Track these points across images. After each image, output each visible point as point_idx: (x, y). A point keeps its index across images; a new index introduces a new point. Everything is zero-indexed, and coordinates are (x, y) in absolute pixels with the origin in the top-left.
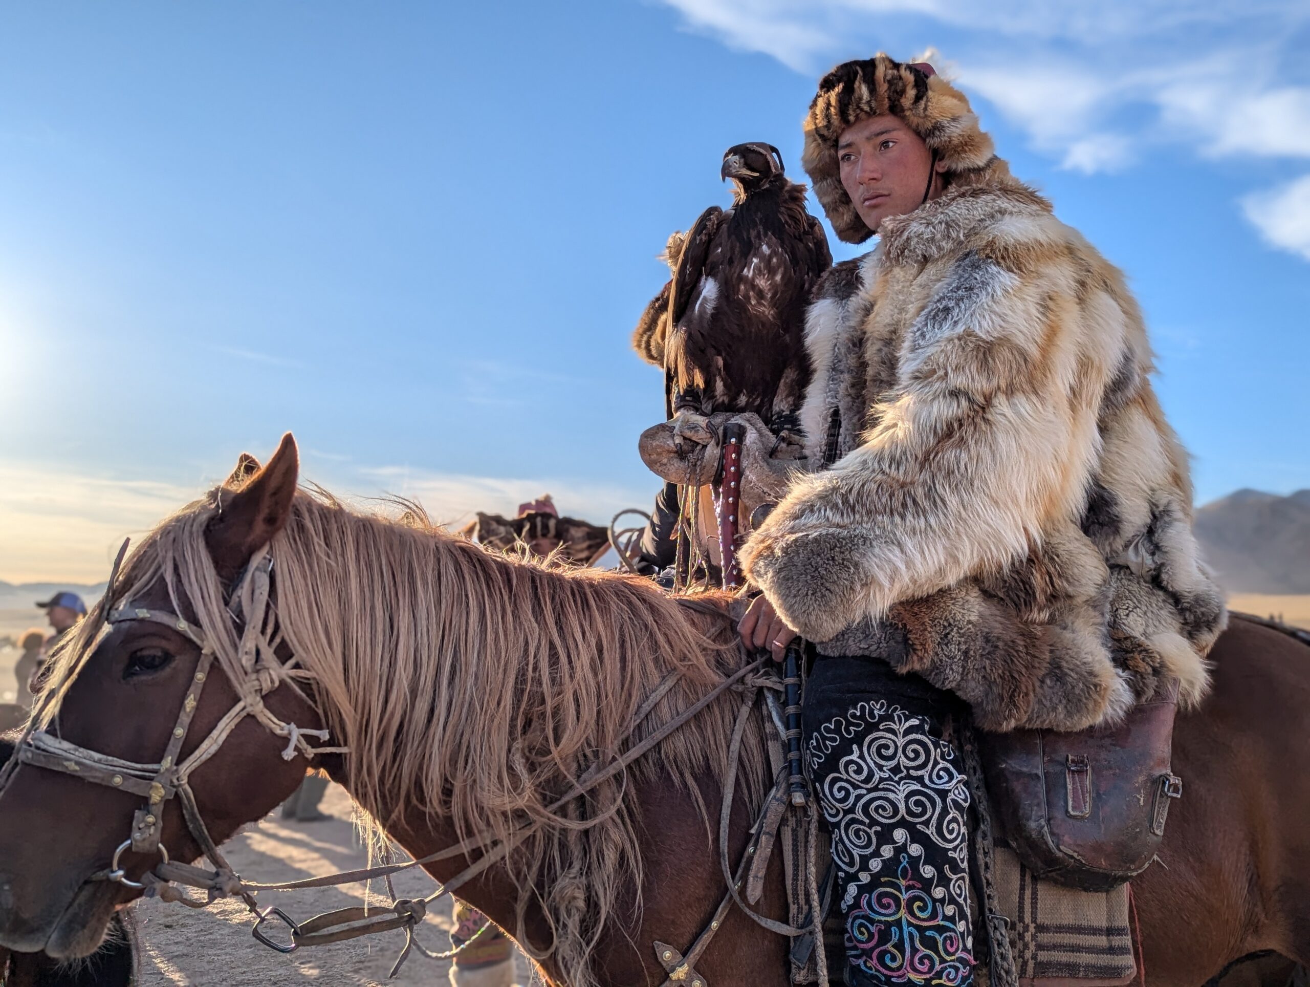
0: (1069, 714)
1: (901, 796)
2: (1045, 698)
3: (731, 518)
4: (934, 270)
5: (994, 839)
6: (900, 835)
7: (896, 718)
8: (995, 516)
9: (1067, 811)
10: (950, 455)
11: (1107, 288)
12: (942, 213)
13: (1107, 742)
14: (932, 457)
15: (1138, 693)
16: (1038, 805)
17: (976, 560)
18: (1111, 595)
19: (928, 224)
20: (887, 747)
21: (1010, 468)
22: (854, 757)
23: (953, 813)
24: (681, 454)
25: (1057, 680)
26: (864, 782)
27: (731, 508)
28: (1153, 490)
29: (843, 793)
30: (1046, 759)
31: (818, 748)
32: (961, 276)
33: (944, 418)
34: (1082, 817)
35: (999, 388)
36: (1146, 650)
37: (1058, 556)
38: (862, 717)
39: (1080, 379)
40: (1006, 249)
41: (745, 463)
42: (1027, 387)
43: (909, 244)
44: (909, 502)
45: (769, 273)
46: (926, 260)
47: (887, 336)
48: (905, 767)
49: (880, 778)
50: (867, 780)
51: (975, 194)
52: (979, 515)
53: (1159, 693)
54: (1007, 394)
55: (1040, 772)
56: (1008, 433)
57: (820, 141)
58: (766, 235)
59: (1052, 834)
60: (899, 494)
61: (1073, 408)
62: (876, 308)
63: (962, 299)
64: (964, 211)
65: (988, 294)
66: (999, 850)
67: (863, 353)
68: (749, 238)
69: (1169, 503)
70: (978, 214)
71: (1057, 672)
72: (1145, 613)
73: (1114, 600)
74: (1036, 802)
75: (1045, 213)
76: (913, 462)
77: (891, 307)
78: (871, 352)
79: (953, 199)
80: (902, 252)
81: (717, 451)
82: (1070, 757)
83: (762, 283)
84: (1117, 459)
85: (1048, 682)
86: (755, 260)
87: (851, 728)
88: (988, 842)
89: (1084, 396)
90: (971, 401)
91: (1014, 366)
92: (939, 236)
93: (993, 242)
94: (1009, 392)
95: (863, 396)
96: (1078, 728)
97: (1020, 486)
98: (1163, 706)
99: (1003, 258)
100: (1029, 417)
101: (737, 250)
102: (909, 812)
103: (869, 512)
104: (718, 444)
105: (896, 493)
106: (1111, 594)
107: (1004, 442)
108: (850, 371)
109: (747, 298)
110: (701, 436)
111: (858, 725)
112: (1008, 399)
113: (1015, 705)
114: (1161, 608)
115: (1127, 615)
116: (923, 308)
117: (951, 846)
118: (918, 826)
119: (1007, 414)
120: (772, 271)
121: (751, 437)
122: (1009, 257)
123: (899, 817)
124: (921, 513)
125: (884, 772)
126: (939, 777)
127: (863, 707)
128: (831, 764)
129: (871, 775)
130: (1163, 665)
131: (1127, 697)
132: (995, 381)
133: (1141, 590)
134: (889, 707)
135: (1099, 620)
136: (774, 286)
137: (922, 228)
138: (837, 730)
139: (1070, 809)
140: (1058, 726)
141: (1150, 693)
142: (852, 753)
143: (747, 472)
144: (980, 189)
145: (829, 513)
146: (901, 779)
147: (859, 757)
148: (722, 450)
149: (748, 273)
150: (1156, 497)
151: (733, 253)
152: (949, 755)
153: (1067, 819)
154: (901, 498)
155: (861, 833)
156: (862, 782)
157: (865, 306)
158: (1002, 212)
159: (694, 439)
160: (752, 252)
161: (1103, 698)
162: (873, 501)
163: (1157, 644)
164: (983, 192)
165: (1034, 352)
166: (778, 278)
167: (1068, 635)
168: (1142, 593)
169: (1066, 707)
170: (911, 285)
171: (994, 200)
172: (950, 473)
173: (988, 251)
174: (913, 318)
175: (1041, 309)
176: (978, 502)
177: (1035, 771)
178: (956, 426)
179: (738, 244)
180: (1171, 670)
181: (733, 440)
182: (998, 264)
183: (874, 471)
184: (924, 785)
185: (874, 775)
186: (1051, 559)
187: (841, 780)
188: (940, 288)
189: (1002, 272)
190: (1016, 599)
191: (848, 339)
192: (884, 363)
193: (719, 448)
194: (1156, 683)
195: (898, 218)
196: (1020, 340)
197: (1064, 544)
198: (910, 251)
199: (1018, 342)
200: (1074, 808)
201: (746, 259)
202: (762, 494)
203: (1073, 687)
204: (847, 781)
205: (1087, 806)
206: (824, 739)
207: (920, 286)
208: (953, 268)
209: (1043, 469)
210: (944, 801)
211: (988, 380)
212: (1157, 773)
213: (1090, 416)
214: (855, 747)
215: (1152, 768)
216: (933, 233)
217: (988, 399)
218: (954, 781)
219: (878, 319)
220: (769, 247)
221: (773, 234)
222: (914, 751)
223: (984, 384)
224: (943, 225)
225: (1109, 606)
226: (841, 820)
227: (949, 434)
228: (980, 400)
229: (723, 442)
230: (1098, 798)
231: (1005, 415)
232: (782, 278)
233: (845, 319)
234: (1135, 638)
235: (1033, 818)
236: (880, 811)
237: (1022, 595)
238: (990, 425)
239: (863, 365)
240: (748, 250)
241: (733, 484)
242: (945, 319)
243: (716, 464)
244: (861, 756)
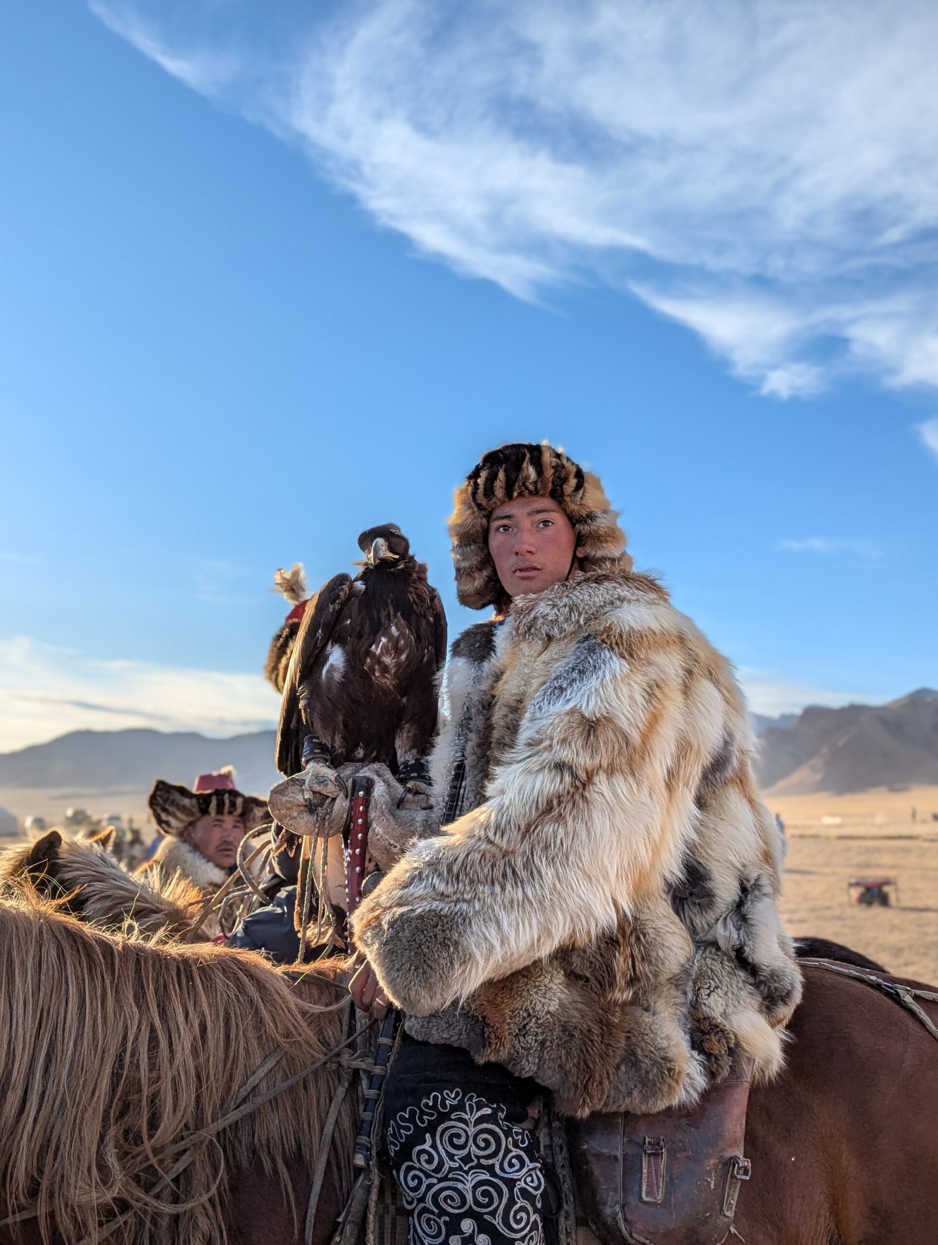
0: (645, 1099)
1: (469, 1186)
2: (621, 1083)
3: (358, 869)
4: (557, 649)
5: (576, 1217)
6: (467, 1225)
7: (467, 1108)
8: (587, 890)
9: (640, 1197)
10: (549, 829)
11: (711, 675)
12: (567, 596)
13: (684, 1121)
14: (532, 830)
15: (711, 1074)
16: (615, 1190)
17: (567, 932)
18: (694, 974)
19: (554, 606)
20: (458, 1136)
21: (602, 846)
22: (426, 1146)
23: (521, 1203)
24: (311, 808)
25: (633, 1066)
26: (434, 1171)
27: (358, 859)
28: (744, 866)
29: (416, 1181)
30: (626, 1140)
31: (394, 1135)
32: (578, 658)
33: (546, 793)
34: (655, 1203)
35: (601, 766)
36: (722, 1031)
37: (645, 936)
38: (435, 1107)
39: (679, 761)
40: (621, 636)
41: (373, 814)
42: (626, 768)
43: (536, 623)
44: (509, 872)
45: (396, 653)
46: (550, 638)
47: (514, 704)
48: (476, 1156)
49: (450, 1167)
50: (438, 1169)
51: (598, 580)
52: (572, 889)
53: (733, 1070)
54: (607, 774)
55: (619, 1154)
56: (603, 811)
57: (476, 509)
58: (395, 616)
59: (626, 1220)
60: (500, 864)
61: (669, 787)
62: (505, 677)
63: (574, 680)
64: (586, 597)
65: (597, 678)
66: (582, 1230)
67: (491, 716)
68: (379, 618)
69: (758, 879)
70: (599, 600)
71: (631, 1059)
72: (726, 994)
73: (697, 978)
74: (612, 1186)
75: (661, 602)
76: (516, 832)
77: (519, 679)
78: (498, 716)
79: (579, 584)
80: (529, 629)
81: (346, 804)
82: (647, 1140)
83: (387, 660)
84: (714, 834)
85: (623, 1068)
86: (384, 640)
87: (425, 1117)
88: (572, 1221)
89: (681, 777)
90: (574, 776)
91: (617, 747)
92: (562, 618)
93: (610, 628)
94: (609, 771)
95: (488, 757)
96: (655, 1110)
97: (611, 863)
98: (737, 1086)
99: (617, 644)
100: (624, 798)
101: (367, 627)
102: (476, 1202)
103: (472, 882)
104: (347, 797)
105: (498, 863)
106: (694, 971)
107: (599, 821)
108: (478, 732)
109: (373, 671)
110: (330, 789)
111: (432, 1115)
112: (608, 779)
113: (588, 1093)
114: (742, 989)
115: (709, 995)
116: (544, 683)
117: (519, 1236)
118: (485, 1216)
119: (605, 794)
120: (398, 651)
121: (379, 790)
122: (622, 644)
123: (466, 1207)
124: (519, 884)
125: (455, 1161)
126: (511, 1165)
127: (436, 1097)
128: (405, 1153)
129: (441, 1164)
130: (738, 1044)
131: (701, 1082)
132: (598, 758)
133: (722, 969)
134: (464, 1095)
135: (681, 1000)
136: (398, 665)
137: (548, 611)
138: (412, 1119)
139: (644, 1195)
140: (635, 1109)
141: (725, 1073)
142: (424, 1142)
143: (374, 825)
144: (603, 575)
145: (436, 881)
146: (471, 1168)
147: (431, 1147)
148: (351, 802)
149: (376, 649)
150: (746, 872)
151: (363, 627)
152: (523, 1142)
153: (640, 1204)
154: (502, 868)
155: (432, 1222)
156: (433, 1171)
157: (496, 673)
158: (621, 599)
159: (324, 792)
160: (381, 632)
161: (677, 1082)
162: (476, 872)
163: (734, 1023)
164: (606, 578)
165: (635, 737)
166: (403, 657)
167: (647, 1018)
168: (724, 973)
169: (641, 1091)
170: (535, 661)
171: (615, 588)
172: (547, 847)
173: (604, 637)
174: (537, 690)
175: (647, 696)
176: (573, 876)
177: (613, 1153)
178: (555, 802)
179: (368, 622)
180: (745, 1051)
181: (361, 793)
182: (612, 649)
183: (480, 839)
184: (494, 1175)
185: (444, 1165)
186: (638, 939)
187: (414, 1168)
188: (559, 667)
189: (614, 658)
190: (600, 978)
191: (479, 701)
192: (509, 728)
193: (348, 800)
194: (730, 1063)
195: (529, 597)
196: (624, 724)
197: (653, 921)
198: (536, 629)
199: (622, 726)
200: (647, 1194)
201: (375, 635)
202: (389, 847)
203: (647, 1072)
204: (420, 1170)
205: (660, 1192)
206: (400, 1127)
207: (544, 662)
208: (574, 649)
209: (634, 847)
210: (511, 1191)
211: (592, 757)
212: (729, 1154)
213: (687, 797)
214: (428, 1136)
215: (723, 1150)
216: (557, 615)
217: (590, 776)
218: (525, 1170)
219: (506, 687)
220: (398, 629)
221: (402, 615)
222: (485, 1140)
223: (587, 760)
224: (567, 609)
225: (691, 984)
226: (415, 1208)
227: (549, 808)
228: (583, 775)
229: (351, 796)
230: (671, 1183)
231: (603, 795)
232: (407, 658)
233: (477, 680)
234: (714, 1018)
235: (609, 1203)
236: (449, 1201)
237: (606, 975)
238: (587, 802)
239: (489, 727)
240: (378, 629)
241: (360, 835)
242: (559, 696)
243: (345, 816)
244: (434, 1146)
